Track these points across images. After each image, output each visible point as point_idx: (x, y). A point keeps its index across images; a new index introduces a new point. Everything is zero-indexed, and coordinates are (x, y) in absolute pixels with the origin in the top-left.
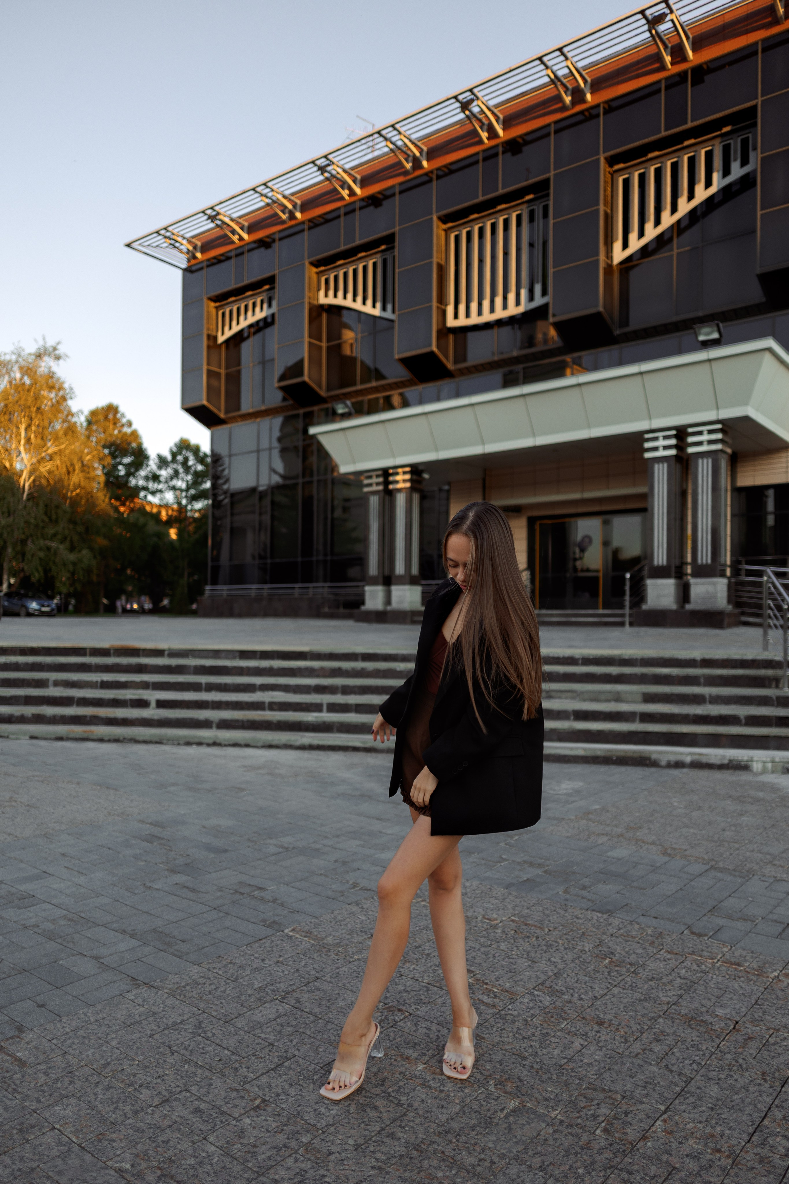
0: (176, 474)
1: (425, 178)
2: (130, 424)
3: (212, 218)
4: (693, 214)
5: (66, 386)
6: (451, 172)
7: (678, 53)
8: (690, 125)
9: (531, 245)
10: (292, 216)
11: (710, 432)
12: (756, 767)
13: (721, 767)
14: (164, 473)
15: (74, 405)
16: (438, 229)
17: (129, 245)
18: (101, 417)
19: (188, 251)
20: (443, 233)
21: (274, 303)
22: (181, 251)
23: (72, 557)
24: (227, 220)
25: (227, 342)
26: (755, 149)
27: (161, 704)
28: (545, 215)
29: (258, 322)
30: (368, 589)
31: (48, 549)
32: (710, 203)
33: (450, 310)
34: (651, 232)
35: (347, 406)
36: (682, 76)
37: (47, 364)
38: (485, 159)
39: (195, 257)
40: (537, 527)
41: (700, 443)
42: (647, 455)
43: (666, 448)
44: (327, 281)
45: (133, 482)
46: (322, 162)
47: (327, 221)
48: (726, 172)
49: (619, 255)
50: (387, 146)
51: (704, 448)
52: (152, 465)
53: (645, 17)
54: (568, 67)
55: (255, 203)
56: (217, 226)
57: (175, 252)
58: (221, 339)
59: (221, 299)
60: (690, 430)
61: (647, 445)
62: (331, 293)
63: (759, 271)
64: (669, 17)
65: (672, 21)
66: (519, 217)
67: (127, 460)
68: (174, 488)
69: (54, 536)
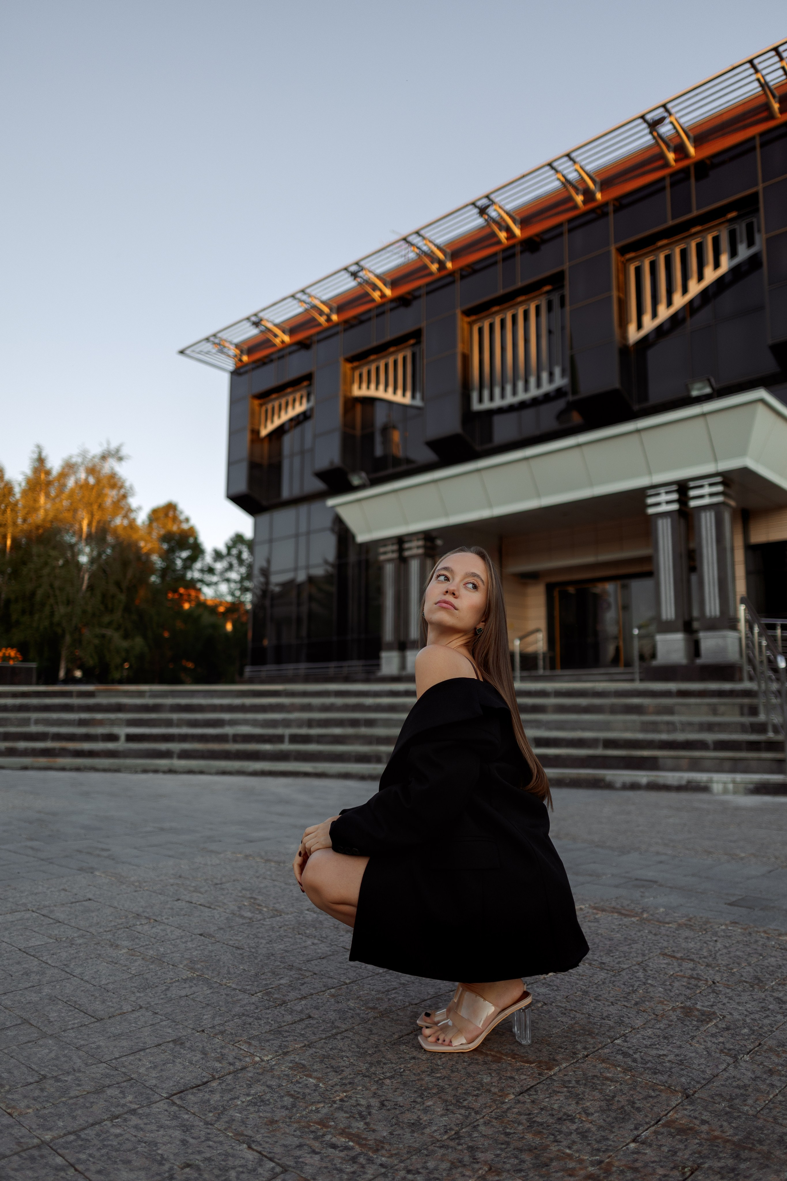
0: (230, 567)
1: (450, 279)
2: (187, 520)
3: (256, 324)
4: (704, 294)
5: (127, 484)
6: (475, 272)
7: (680, 150)
8: (695, 213)
9: (550, 332)
10: (329, 320)
11: (711, 485)
12: (717, 787)
13: (679, 788)
14: (219, 566)
15: (133, 502)
16: (462, 322)
17: (182, 352)
18: (161, 515)
19: (236, 356)
20: (466, 326)
21: (312, 398)
22: (229, 356)
23: (125, 644)
24: (270, 325)
25: (271, 435)
26: (759, 231)
27: (130, 738)
28: (562, 304)
29: (298, 416)
30: (384, 655)
31: (103, 636)
32: (720, 284)
33: (475, 396)
34: (664, 313)
35: (361, 478)
36: (685, 171)
37: (111, 465)
38: (504, 259)
39: (241, 360)
40: (556, 594)
41: (701, 497)
42: (651, 511)
43: (668, 502)
44: (361, 376)
45: (189, 575)
46: (354, 268)
47: (362, 322)
48: (733, 254)
49: (633, 335)
50: (413, 251)
51: (706, 501)
52: (208, 558)
53: (645, 121)
54: (576, 170)
55: (294, 310)
56: (262, 332)
57: (223, 357)
58: (264, 432)
59: (264, 396)
60: (692, 484)
61: (650, 501)
62: (364, 386)
63: (770, 342)
64: (667, 121)
65: (671, 123)
66: (538, 308)
67: (185, 554)
68: (228, 580)
69: (109, 625)
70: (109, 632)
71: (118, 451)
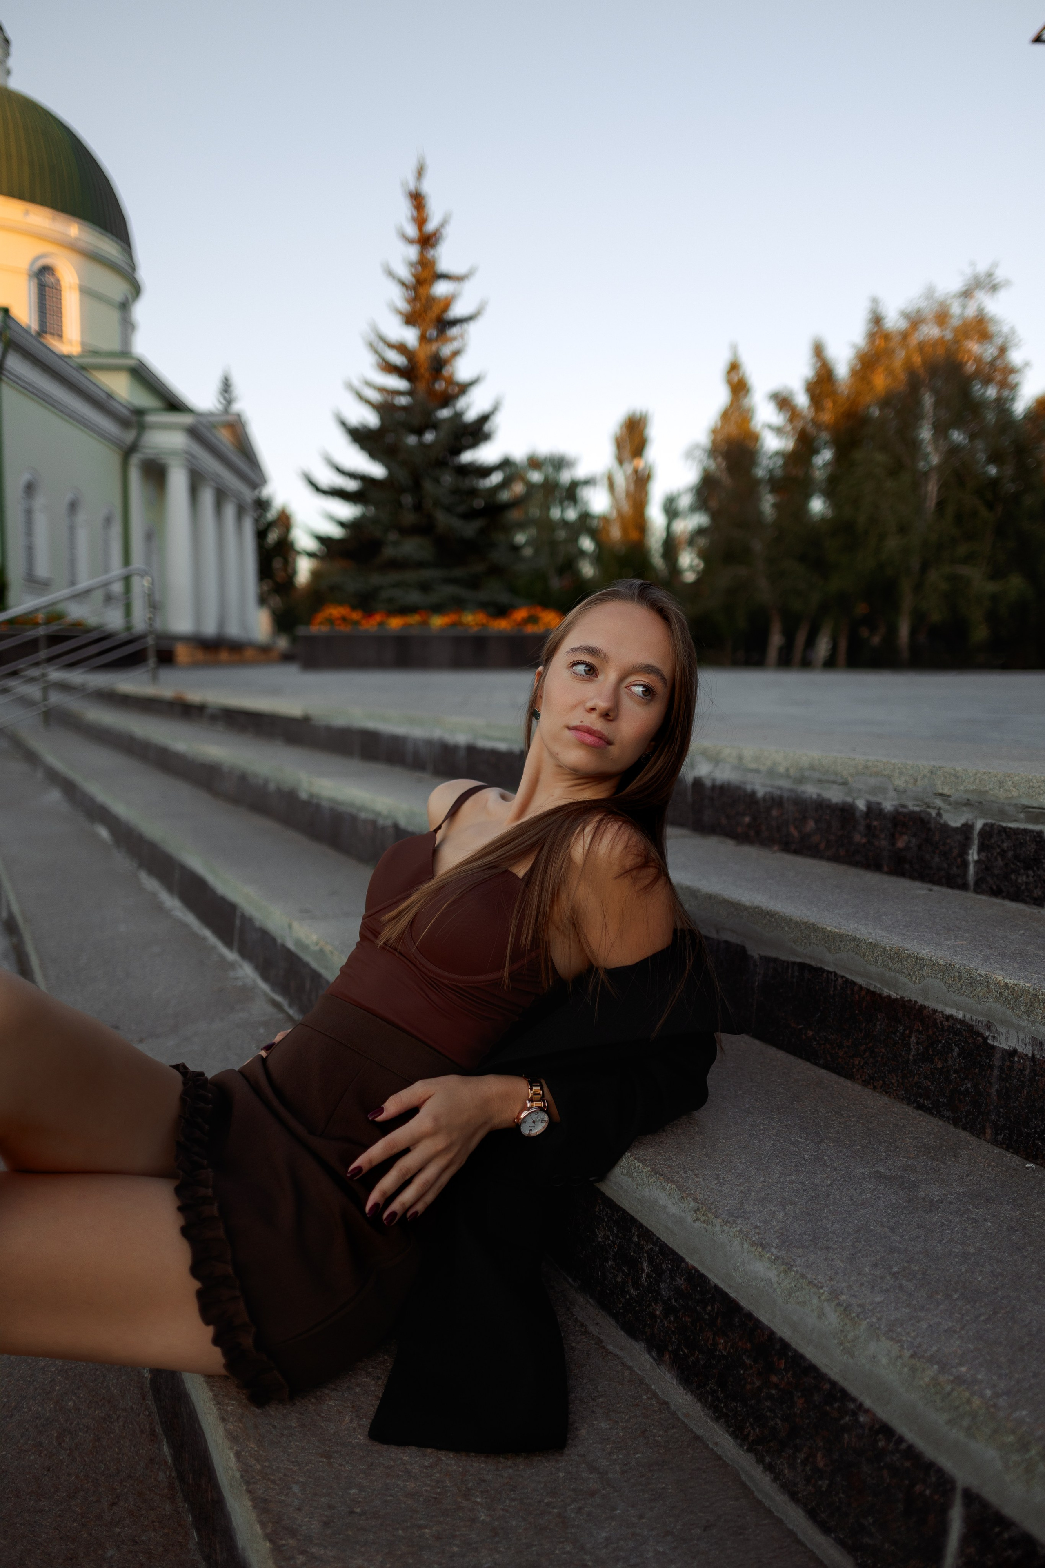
37: (980, 301)
69: (969, 559)
70: (965, 571)
71: (990, 275)
